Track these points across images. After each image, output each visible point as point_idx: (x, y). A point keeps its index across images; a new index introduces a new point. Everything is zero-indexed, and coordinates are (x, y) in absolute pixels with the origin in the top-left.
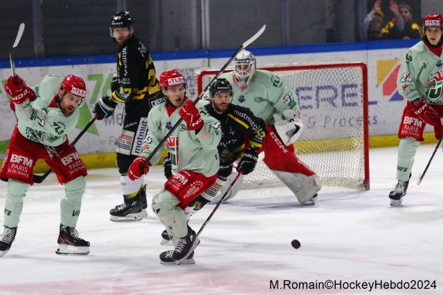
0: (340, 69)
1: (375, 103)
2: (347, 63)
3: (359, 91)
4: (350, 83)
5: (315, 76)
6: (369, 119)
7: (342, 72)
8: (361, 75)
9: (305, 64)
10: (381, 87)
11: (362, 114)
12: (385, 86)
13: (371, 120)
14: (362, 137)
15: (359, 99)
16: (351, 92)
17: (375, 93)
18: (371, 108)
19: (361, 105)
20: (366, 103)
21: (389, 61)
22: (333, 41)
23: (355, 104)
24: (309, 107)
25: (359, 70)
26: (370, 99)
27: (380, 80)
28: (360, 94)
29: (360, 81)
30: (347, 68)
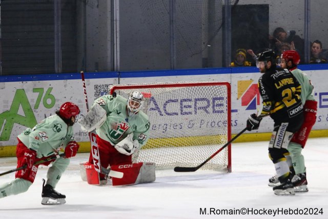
0: (212, 86)
1: (236, 111)
2: (216, 82)
3: (225, 102)
4: (219, 96)
5: (194, 91)
6: (232, 122)
7: (213, 89)
8: (226, 91)
9: (187, 82)
10: (240, 100)
11: (226, 119)
13: (233, 123)
14: (227, 135)
15: (225, 108)
16: (219, 103)
17: (236, 103)
18: (233, 114)
19: (226, 112)
20: (230, 111)
21: (246, 81)
22: (207, 67)
23: (222, 112)
24: (190, 113)
25: (225, 87)
26: (232, 108)
27: (240, 94)
28: (226, 104)
29: (226, 95)
30: (217, 86)
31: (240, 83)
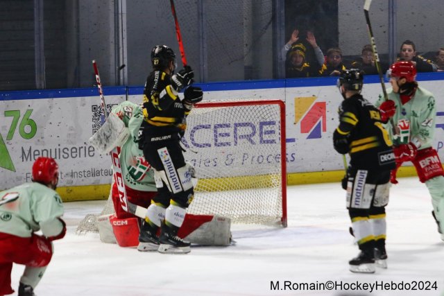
0: (258, 106)
1: (293, 140)
2: (265, 100)
3: (277, 128)
4: (268, 120)
5: (233, 113)
6: (287, 156)
7: (259, 109)
8: (279, 112)
10: (299, 124)
11: (279, 151)
12: (302, 123)
13: (289, 157)
14: (280, 174)
15: (277, 137)
16: (269, 129)
17: (293, 130)
18: (288, 145)
19: (279, 142)
20: (284, 141)
21: (307, 98)
22: (252, 79)
23: (273, 142)
24: (227, 143)
25: (277, 107)
26: (288, 137)
27: (298, 117)
28: (278, 131)
29: (278, 119)
30: (265, 106)
31: (298, 100)
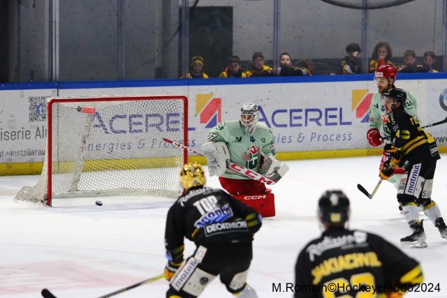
0: (165, 100)
1: (193, 129)
2: (171, 95)
3: (181, 119)
4: (174, 112)
5: (145, 106)
6: (189, 142)
7: (167, 103)
8: (183, 105)
10: (199, 116)
11: (183, 138)
12: (201, 115)
13: (190, 143)
14: (183, 156)
15: (181, 126)
16: (174, 119)
17: (194, 121)
18: (190, 133)
19: (182, 130)
20: (186, 129)
21: (205, 95)
22: (161, 78)
23: (177, 130)
25: (181, 102)
26: (190, 126)
27: (198, 110)
28: (182, 121)
29: (182, 111)
30: (171, 100)
31: (199, 97)
